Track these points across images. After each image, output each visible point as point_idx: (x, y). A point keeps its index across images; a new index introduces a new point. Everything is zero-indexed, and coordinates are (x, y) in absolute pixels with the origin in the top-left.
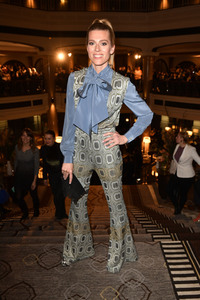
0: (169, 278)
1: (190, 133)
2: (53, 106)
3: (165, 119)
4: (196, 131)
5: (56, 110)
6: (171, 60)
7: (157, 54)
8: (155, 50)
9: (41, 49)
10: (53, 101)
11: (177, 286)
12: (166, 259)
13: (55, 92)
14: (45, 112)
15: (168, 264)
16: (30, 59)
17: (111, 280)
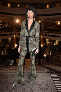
0: (53, 83)
1: (55, 44)
2: (15, 36)
3: (47, 40)
4: (56, 44)
5: (16, 36)
6: (49, 23)
7: (45, 21)
8: (45, 20)
9: (12, 19)
10: (15, 34)
11: (56, 85)
12: (52, 78)
13: (15, 31)
14: (12, 37)
15: (53, 79)
16: (8, 22)
17: (37, 83)
